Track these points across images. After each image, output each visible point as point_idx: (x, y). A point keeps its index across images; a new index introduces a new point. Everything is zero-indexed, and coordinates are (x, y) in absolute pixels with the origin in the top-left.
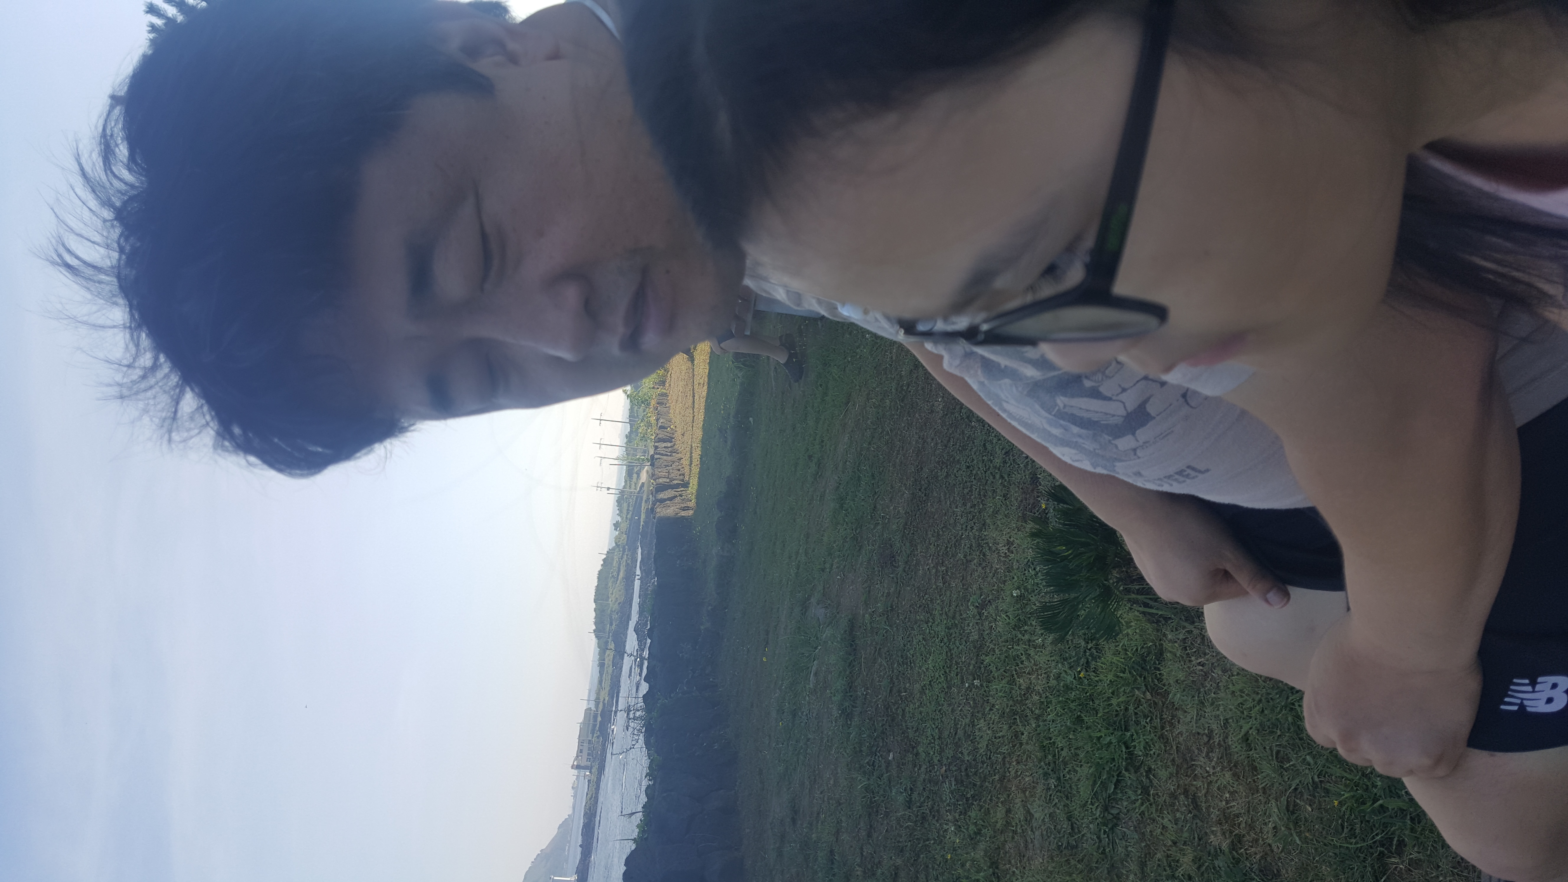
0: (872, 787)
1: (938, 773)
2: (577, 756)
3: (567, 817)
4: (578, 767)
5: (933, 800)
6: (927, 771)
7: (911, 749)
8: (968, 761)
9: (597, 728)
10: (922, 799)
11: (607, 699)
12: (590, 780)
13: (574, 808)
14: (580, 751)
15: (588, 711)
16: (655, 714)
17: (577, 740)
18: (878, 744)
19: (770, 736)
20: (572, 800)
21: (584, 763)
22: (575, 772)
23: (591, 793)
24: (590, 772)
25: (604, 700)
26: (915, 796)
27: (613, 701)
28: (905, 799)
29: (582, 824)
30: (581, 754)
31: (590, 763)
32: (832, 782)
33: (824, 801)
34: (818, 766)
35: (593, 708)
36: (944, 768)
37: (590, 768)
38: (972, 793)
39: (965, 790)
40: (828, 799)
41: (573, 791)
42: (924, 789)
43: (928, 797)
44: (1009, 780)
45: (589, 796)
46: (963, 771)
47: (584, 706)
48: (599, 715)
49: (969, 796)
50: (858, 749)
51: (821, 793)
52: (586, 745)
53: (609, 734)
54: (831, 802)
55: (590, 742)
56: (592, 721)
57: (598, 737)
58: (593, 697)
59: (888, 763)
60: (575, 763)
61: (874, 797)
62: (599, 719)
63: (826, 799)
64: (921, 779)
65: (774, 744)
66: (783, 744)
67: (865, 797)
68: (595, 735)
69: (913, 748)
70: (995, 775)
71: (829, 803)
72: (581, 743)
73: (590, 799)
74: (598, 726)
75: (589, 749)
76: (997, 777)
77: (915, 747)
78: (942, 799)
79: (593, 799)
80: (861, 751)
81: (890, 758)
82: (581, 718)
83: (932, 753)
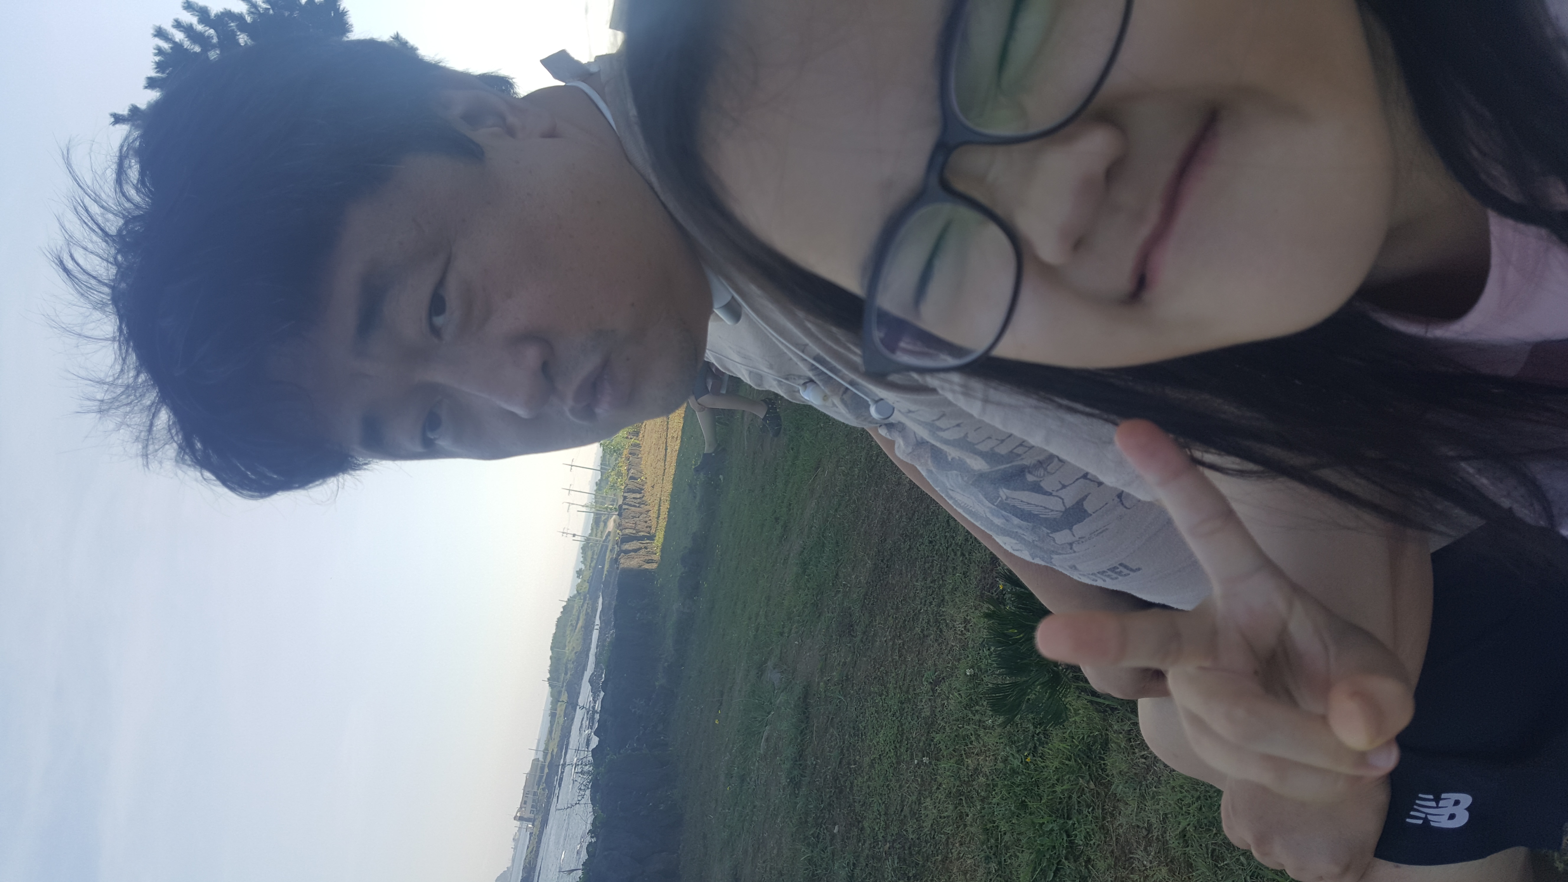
0: (815, 859)
1: (881, 850)
2: (521, 807)
3: (506, 869)
4: (521, 819)
5: (875, 877)
6: (871, 847)
7: (857, 823)
8: (912, 839)
9: (543, 780)
10: (864, 875)
11: (555, 750)
12: (532, 833)
13: (513, 861)
14: (524, 802)
15: (536, 760)
16: (603, 769)
17: (522, 791)
18: (824, 816)
19: (717, 800)
20: (512, 852)
21: (527, 815)
22: (518, 823)
23: (532, 847)
24: (533, 825)
25: (553, 750)
26: (857, 871)
27: (562, 752)
28: (847, 874)
29: (520, 878)
30: (525, 806)
31: (533, 815)
32: (775, 852)
33: (766, 871)
34: (763, 834)
35: (541, 759)
36: (888, 845)
37: (533, 821)
38: (914, 872)
39: (907, 868)
40: (771, 869)
41: (513, 844)
42: (867, 865)
43: (870, 874)
44: (951, 862)
45: (530, 849)
46: (907, 848)
47: (532, 756)
48: (546, 766)
49: (910, 875)
50: (804, 820)
51: (764, 862)
52: (530, 796)
53: (555, 787)
54: (773, 872)
55: (535, 794)
56: (538, 771)
57: (543, 789)
58: (542, 747)
59: (833, 836)
60: (518, 815)
61: (816, 870)
62: (546, 770)
63: (768, 869)
64: (865, 854)
65: (720, 809)
66: (729, 809)
67: (807, 869)
68: (541, 787)
69: (859, 822)
70: (938, 856)
71: (771, 873)
72: (526, 794)
73: (531, 852)
74: (544, 778)
75: (534, 801)
76: (940, 858)
77: (860, 822)
78: (884, 876)
79: (533, 852)
80: (806, 822)
81: (835, 831)
82: (527, 768)
83: (877, 829)
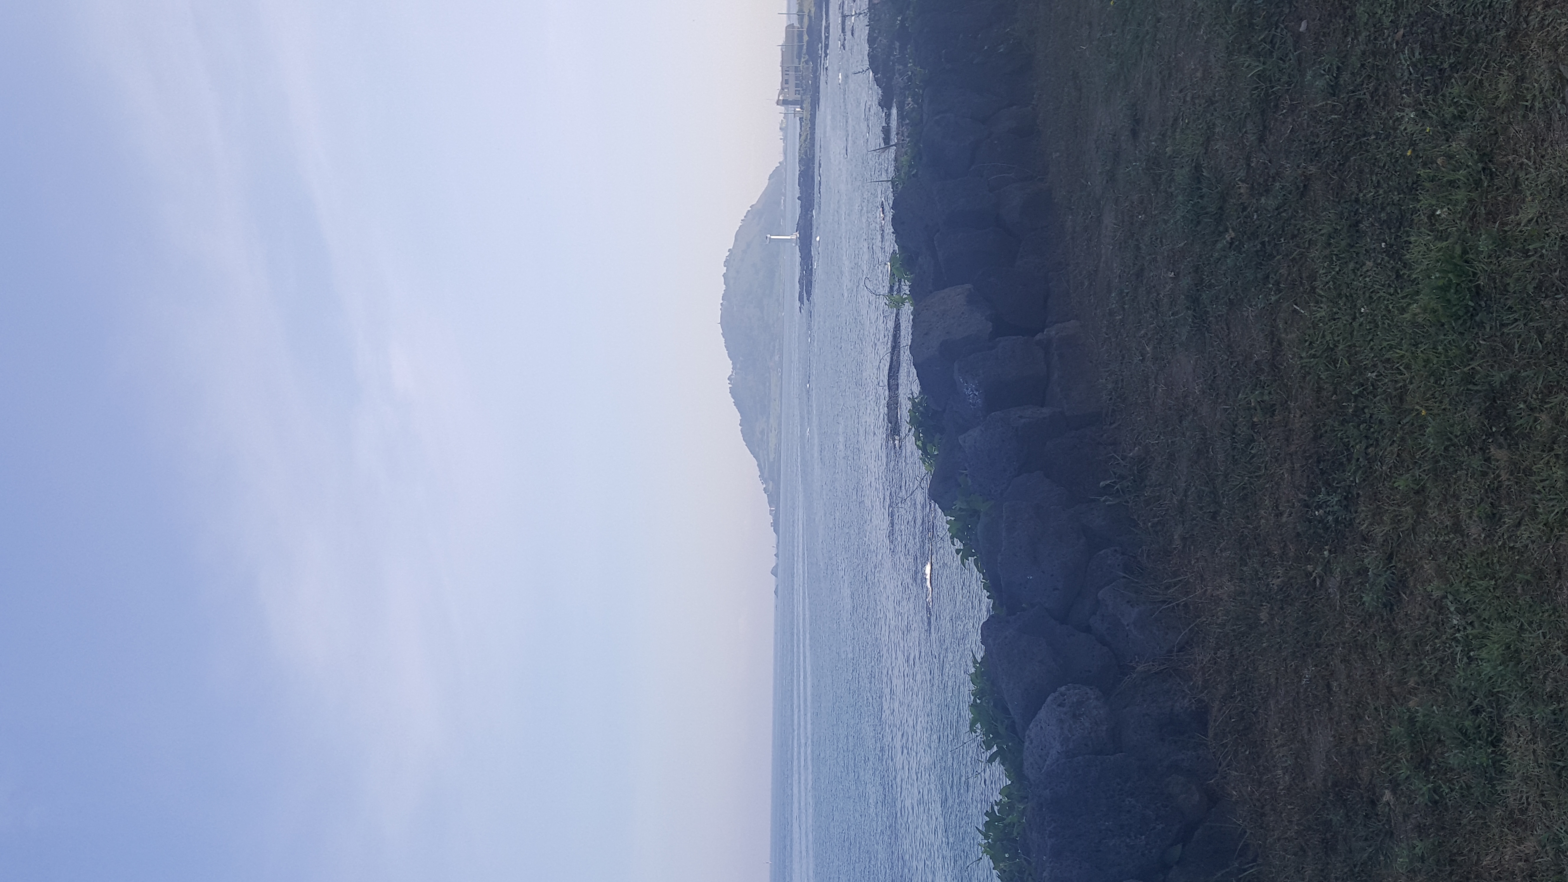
0: (1268, 73)
1: (1390, 40)
2: (783, 89)
3: (779, 165)
4: (785, 102)
5: (1378, 80)
6: (1369, 40)
7: (1341, 12)
8: (1448, 15)
9: (804, 51)
10: (1359, 80)
11: (813, 10)
12: (802, 118)
13: (785, 153)
14: (785, 82)
15: (790, 27)
16: (911, 13)
17: (780, 68)
18: (1282, 11)
19: (1090, 24)
20: (781, 144)
21: (792, 97)
22: (782, 109)
23: (805, 134)
24: (801, 108)
25: (810, 11)
26: (1346, 76)
27: (821, 11)
28: (1327, 82)
29: (797, 173)
30: (786, 86)
31: (799, 96)
32: (1199, 74)
33: (1185, 102)
34: (1176, 55)
35: (797, 24)
36: (1402, 32)
37: (800, 103)
38: (1451, 61)
39: (1438, 58)
40: (1193, 98)
41: (781, 133)
42: (1363, 65)
43: (1369, 77)
44: (1526, 35)
45: (803, 137)
46: (1438, 30)
47: (783, 22)
48: (805, 32)
49: (1446, 66)
50: (1246, 22)
51: (1181, 91)
52: (792, 73)
53: (821, 57)
54: (1197, 101)
55: (797, 69)
56: (796, 40)
57: (807, 62)
58: (795, 9)
59: (1298, 38)
60: (781, 98)
61: (1273, 87)
62: (806, 38)
63: (1188, 99)
64: (1358, 50)
65: (1099, 35)
66: (1114, 32)
67: (1257, 88)
68: (803, 60)
69: (1345, 9)
70: (1498, 30)
71: (1194, 104)
72: (785, 71)
73: (805, 141)
74: (805, 47)
75: (797, 78)
76: (1502, 33)
77: (1348, 7)
78: (1394, 76)
79: (808, 140)
80: (1251, 25)
81: (1301, 29)
82: (781, 38)
83: (1380, 12)
